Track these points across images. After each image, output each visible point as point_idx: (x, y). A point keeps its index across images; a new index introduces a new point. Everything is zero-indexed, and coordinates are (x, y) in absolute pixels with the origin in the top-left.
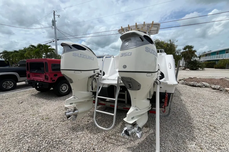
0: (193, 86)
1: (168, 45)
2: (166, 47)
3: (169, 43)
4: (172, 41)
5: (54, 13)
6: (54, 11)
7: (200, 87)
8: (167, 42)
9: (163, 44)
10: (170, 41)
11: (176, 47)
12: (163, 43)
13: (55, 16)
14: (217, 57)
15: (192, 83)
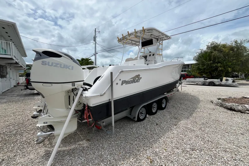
0: (231, 109)
2: (227, 51)
5: (95, 30)
6: (96, 29)
7: (242, 112)
13: (96, 32)
15: (230, 104)
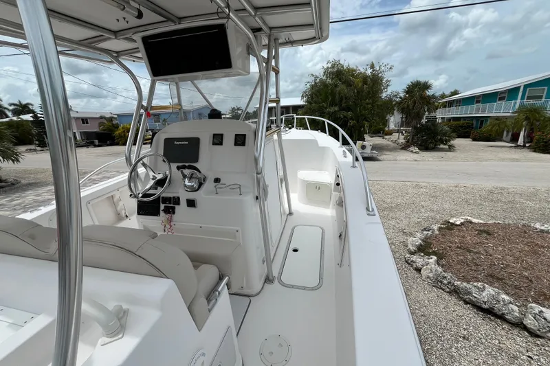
1: (365, 78)
2: (360, 85)
3: (369, 72)
4: (378, 69)
8: (363, 71)
9: (353, 75)
10: (372, 66)
11: (388, 85)
12: (351, 72)
14: (478, 110)
